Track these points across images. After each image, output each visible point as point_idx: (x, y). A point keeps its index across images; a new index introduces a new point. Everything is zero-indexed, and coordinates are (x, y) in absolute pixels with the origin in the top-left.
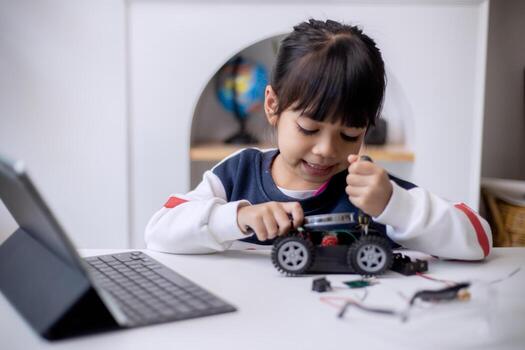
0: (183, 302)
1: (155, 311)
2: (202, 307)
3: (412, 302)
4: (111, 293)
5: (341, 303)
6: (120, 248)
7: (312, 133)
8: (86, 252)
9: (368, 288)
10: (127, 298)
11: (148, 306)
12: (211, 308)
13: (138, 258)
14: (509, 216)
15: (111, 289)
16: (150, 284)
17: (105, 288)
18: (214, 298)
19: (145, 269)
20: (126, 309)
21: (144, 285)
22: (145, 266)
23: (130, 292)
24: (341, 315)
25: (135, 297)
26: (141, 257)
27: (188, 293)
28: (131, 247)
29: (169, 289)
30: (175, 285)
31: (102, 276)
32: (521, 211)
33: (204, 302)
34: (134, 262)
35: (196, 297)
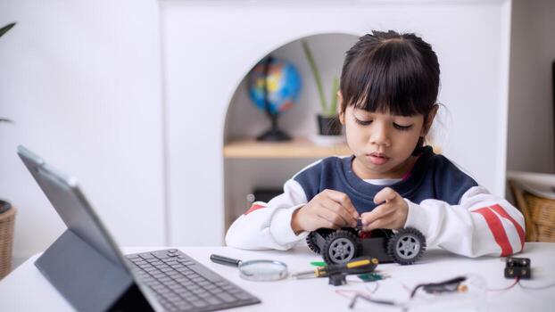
0: (214, 295)
1: (189, 303)
2: (230, 299)
3: (413, 294)
4: (150, 287)
5: (352, 295)
6: (158, 246)
7: (368, 122)
8: (128, 250)
9: (379, 282)
10: (164, 291)
11: (183, 299)
12: (239, 300)
13: (174, 255)
14: (536, 209)
15: (150, 284)
16: (184, 279)
17: (145, 283)
18: (242, 291)
19: (180, 266)
20: (163, 302)
21: (179, 280)
22: (180, 263)
23: (167, 287)
24: (352, 306)
25: (172, 291)
26: (176, 254)
27: (218, 287)
28: (168, 246)
29: (201, 284)
30: (206, 280)
31: (142, 272)
32: (547, 204)
33: (232, 295)
34: (170, 259)
35: (225, 291)
